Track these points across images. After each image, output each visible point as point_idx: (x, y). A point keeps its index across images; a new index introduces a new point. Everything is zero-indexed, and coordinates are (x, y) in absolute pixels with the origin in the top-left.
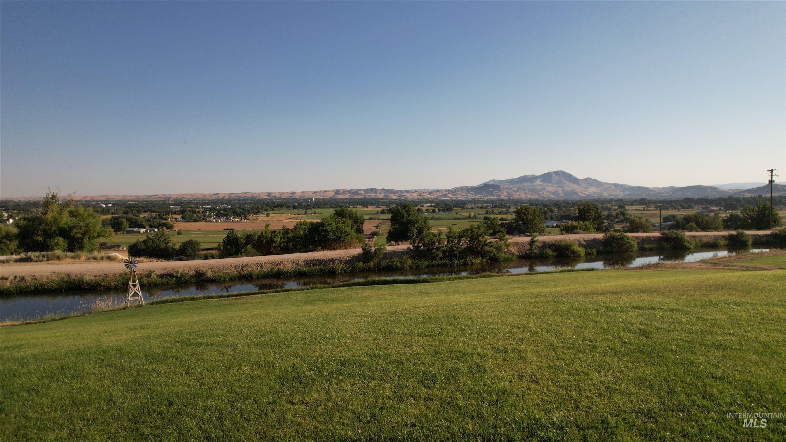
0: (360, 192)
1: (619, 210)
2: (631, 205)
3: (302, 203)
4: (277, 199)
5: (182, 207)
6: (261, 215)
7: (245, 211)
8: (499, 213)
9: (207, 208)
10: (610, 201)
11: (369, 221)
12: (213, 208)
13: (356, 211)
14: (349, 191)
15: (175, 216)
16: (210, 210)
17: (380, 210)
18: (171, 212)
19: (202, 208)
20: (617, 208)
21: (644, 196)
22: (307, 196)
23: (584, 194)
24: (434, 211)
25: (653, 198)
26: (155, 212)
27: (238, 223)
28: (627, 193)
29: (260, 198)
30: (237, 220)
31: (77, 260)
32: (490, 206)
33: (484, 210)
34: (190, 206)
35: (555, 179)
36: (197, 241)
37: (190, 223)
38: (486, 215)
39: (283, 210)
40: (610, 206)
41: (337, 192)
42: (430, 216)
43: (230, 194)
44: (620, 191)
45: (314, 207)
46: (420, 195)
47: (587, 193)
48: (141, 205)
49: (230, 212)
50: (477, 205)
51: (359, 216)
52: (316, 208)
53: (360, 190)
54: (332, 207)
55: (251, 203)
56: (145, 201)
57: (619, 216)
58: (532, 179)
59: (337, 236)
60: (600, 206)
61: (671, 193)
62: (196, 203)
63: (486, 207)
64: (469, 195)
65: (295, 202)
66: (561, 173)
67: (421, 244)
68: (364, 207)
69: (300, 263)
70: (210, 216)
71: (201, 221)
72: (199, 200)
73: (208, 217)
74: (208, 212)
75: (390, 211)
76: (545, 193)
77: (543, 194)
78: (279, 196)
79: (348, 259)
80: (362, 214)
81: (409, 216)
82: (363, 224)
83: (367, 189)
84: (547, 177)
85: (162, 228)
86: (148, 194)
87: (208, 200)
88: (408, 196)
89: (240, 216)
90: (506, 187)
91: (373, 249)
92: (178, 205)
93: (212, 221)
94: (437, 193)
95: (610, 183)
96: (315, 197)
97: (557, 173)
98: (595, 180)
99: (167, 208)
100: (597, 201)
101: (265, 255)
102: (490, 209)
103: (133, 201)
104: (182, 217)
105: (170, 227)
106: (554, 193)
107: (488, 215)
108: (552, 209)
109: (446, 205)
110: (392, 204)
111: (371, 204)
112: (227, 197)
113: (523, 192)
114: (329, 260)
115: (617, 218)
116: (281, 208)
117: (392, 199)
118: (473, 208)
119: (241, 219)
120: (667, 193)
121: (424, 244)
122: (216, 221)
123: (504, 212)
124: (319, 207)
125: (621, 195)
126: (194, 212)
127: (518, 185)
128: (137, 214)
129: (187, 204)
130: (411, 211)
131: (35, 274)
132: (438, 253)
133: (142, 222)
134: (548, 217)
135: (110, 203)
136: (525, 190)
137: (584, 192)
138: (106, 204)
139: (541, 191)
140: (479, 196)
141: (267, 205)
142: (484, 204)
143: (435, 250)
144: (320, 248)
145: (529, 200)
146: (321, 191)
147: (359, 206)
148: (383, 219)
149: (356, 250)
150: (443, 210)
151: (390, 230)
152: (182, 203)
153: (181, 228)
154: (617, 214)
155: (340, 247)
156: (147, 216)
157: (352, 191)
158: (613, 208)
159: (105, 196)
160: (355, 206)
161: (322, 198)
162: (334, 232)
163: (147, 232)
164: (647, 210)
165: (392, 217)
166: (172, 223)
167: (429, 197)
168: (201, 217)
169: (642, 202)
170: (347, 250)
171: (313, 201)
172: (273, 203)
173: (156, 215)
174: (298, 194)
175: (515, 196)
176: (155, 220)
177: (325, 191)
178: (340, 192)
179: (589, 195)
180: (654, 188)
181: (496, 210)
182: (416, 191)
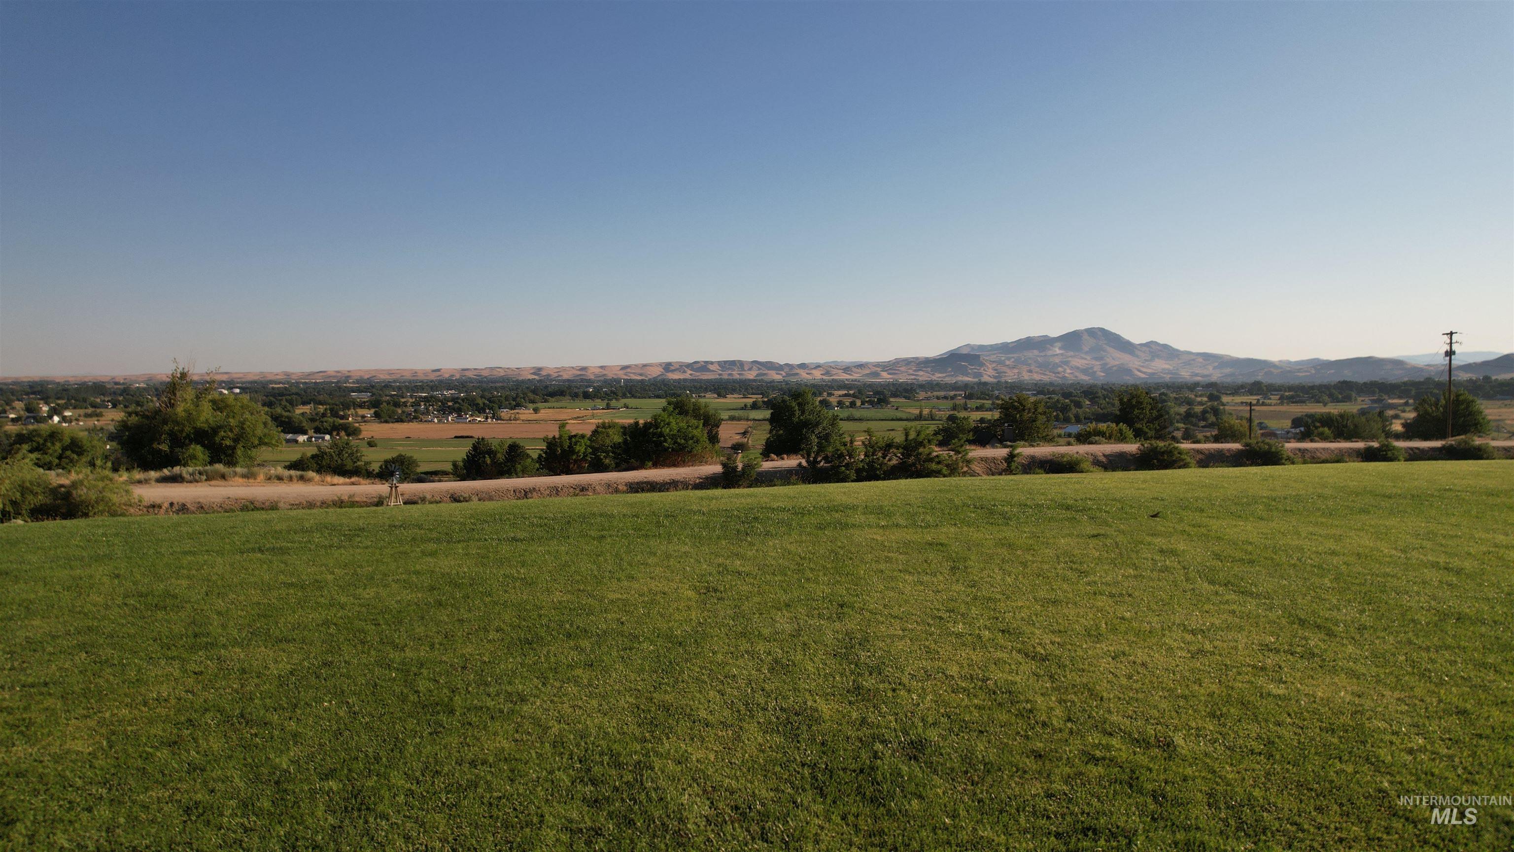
0: (711, 367)
1: (1209, 404)
2: (1233, 394)
3: (601, 387)
4: (552, 380)
5: (373, 395)
6: (522, 411)
7: (494, 402)
8: (978, 409)
9: (421, 397)
10: (1192, 387)
11: (729, 422)
12: (432, 397)
13: (706, 403)
14: (690, 366)
15: (361, 412)
16: (426, 400)
17: (749, 401)
18: (354, 404)
19: (411, 397)
20: (1205, 399)
21: (1260, 377)
22: (610, 375)
23: (1144, 373)
24: (853, 405)
25: (1278, 381)
26: (322, 404)
27: (479, 425)
28: (1228, 370)
29: (521, 378)
30: (479, 419)
31: (251, 481)
32: (960, 395)
33: (949, 404)
34: (387, 393)
35: (1088, 343)
36: (411, 457)
37: (391, 425)
38: (952, 412)
39: (566, 401)
40: (1193, 397)
41: (668, 367)
42: (844, 414)
43: (463, 370)
44: (1214, 368)
45: (624, 396)
46: (827, 373)
47: (1150, 371)
48: (294, 390)
49: (466, 405)
50: (935, 393)
51: (712, 412)
52: (627, 398)
53: (712, 363)
54: (658, 397)
55: (503, 388)
56: (303, 383)
57: (1208, 415)
58: (1042, 343)
59: (679, 444)
60: (1174, 395)
61: (1313, 372)
62: (399, 388)
63: (952, 398)
64: (921, 373)
65: (587, 387)
66: (1099, 333)
67: (819, 459)
68: (720, 395)
69: (620, 487)
70: (427, 412)
71: (410, 421)
72: (404, 382)
73: (423, 414)
74: (422, 403)
75: (769, 404)
76: (1068, 371)
77: (1064, 371)
78: (556, 375)
79: (698, 481)
80: (716, 410)
81: (803, 412)
82: (718, 427)
83: (725, 362)
84: (1072, 340)
85: (338, 434)
86: (308, 369)
87: (421, 381)
88: (804, 375)
89: (485, 412)
90: (993, 358)
91: (740, 467)
92: (365, 390)
93: (432, 421)
94: (859, 370)
95: (1194, 351)
96: (626, 377)
97: (1091, 332)
98: (1165, 346)
99: (345, 396)
100: (1168, 386)
101: (559, 475)
102: (960, 401)
103: (279, 383)
104: (375, 413)
105: (353, 432)
106: (1085, 371)
107: (956, 412)
108: (1080, 402)
109: (877, 393)
110: (773, 390)
111: (733, 391)
112: (458, 376)
113: (1025, 368)
114: (667, 483)
115: (1204, 419)
116: (561, 398)
117: (773, 381)
118: (927, 399)
119: (487, 418)
120: (1306, 371)
121: (826, 458)
122: (439, 421)
123: (987, 406)
124: (634, 396)
125: (1216, 375)
126: (397, 405)
127: (1015, 355)
128: (289, 407)
129: (381, 390)
130: (808, 403)
131: (201, 500)
132: (848, 472)
133: (301, 422)
134: (1072, 416)
135: (237, 388)
136: (1029, 365)
137: (1144, 370)
138: (230, 389)
139: (1061, 367)
140: (940, 375)
141: (534, 392)
142: (950, 391)
143: (843, 468)
144: (650, 464)
145: (1036, 384)
146: (636, 365)
147: (708, 395)
148: (754, 420)
149: (710, 467)
150: (871, 403)
151: (768, 439)
152: (373, 387)
153: (372, 434)
154: (1204, 412)
155: (684, 462)
156: (308, 411)
157: (695, 366)
158: (1199, 399)
159: (226, 373)
160: (703, 395)
161: (639, 378)
162: (673, 437)
163: (311, 441)
164: (1263, 404)
165: (772, 414)
166: (357, 425)
167: (844, 377)
168: (410, 414)
169: (1256, 388)
170: (696, 468)
171: (622, 384)
172: (546, 387)
173: (326, 409)
174: (594, 370)
175: (1010, 376)
176: (325, 419)
177: (645, 366)
178: (672, 368)
179: (1154, 374)
180: (1280, 361)
181: (972, 403)
182: (818, 366)
